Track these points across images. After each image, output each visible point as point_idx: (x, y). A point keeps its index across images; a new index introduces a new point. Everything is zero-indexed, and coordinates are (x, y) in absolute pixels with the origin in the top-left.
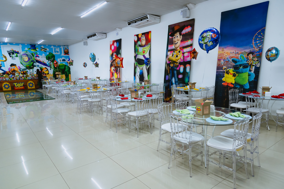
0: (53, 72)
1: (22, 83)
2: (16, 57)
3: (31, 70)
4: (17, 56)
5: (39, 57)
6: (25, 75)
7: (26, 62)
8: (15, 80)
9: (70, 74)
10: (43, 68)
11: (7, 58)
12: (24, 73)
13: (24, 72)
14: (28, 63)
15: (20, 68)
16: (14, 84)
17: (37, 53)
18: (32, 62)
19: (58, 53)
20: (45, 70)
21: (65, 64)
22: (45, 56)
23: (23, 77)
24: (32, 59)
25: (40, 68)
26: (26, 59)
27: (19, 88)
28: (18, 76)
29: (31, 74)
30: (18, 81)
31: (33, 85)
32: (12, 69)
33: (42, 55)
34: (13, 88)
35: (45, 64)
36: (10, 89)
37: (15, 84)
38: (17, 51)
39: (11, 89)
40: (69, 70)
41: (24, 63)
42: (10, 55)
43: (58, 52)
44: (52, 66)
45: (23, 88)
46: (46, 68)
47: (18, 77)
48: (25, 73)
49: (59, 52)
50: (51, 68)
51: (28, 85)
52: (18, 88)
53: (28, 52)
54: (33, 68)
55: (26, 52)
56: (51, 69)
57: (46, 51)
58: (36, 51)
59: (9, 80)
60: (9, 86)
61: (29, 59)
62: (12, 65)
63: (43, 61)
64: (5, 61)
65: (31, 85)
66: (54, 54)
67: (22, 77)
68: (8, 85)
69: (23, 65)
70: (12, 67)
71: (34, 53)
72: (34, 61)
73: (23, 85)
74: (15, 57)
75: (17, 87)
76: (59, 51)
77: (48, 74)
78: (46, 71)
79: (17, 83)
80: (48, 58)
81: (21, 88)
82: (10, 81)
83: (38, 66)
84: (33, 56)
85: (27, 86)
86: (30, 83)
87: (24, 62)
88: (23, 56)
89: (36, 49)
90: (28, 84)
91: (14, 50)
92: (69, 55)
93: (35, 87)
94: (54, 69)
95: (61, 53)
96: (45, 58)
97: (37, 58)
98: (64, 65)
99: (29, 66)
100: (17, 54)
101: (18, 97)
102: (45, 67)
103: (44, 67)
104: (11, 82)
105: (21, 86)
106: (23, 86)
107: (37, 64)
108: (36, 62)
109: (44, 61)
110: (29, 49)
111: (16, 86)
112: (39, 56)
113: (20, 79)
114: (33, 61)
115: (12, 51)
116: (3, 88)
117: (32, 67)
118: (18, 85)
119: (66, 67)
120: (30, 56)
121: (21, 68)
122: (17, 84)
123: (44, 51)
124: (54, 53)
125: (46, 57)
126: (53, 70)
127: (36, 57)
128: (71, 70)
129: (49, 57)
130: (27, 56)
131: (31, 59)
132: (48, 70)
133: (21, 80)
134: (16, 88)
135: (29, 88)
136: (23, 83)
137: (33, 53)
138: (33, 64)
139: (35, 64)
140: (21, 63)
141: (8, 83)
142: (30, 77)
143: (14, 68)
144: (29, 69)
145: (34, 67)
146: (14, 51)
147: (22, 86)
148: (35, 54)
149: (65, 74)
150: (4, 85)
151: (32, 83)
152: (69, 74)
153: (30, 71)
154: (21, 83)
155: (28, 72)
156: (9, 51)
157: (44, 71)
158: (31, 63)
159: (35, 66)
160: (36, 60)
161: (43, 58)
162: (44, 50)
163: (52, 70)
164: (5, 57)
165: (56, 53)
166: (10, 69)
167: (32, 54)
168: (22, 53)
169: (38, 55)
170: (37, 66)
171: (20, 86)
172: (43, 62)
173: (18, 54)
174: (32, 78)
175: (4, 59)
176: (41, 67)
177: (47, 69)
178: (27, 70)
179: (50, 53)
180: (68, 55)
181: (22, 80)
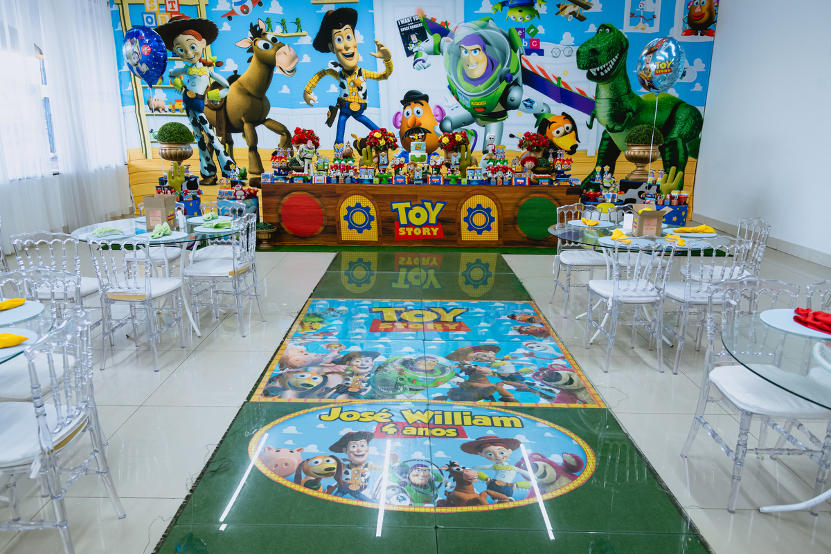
0: (601, 144)
1: (433, 207)
2: (435, 54)
3: (493, 127)
4: (437, 50)
5: (541, 53)
6: (455, 158)
7: (476, 82)
8: (403, 183)
9: (696, 155)
10: (550, 120)
11: (392, 59)
12: (453, 146)
13: (452, 138)
14: (482, 88)
15: (443, 113)
16: (395, 206)
17: (536, 31)
18: (504, 84)
19: (651, 25)
20: (562, 130)
21: (677, 96)
22: (575, 49)
23: (444, 170)
24: (502, 67)
25: (536, 115)
26: (477, 63)
27: (417, 232)
28: (422, 159)
29: (490, 148)
30: (416, 192)
31: (492, 219)
32: (410, 121)
33: (558, 43)
34: (389, 225)
35: (565, 96)
36: (372, 234)
37: (401, 207)
38: (439, 22)
39: (379, 236)
40: (691, 133)
41: (465, 88)
42: (406, 46)
43: (650, 18)
44: (603, 108)
45: (435, 231)
46: (567, 117)
47: (420, 165)
48: (460, 144)
49: (657, 21)
50: (593, 117)
51: (466, 219)
52: (410, 230)
53: (491, 24)
54: (503, 115)
55: (484, 27)
56: (590, 127)
57: (582, 18)
58: (532, 17)
59: (371, 181)
60: (372, 218)
61: (492, 64)
62: (413, 98)
63: (558, 79)
64: (384, 77)
65: (479, 219)
66: (623, 31)
67: (440, 167)
68: (368, 209)
69: (458, 99)
70: (408, 109)
71: (520, 33)
72: (514, 78)
73: (438, 219)
74: (429, 53)
75: (410, 225)
76: (658, 14)
77: (573, 149)
78: (565, 134)
79: (408, 205)
80: (589, 60)
81: (426, 231)
82: (376, 188)
83: (529, 103)
84: (514, 47)
85: (459, 224)
86: (474, 207)
87: (465, 84)
88: (463, 51)
89: (537, 7)
90: (464, 213)
91: (429, 17)
92: (712, 33)
93: (500, 236)
94: (610, 127)
95: (667, 22)
96: (574, 58)
97: (534, 59)
98: (672, 98)
99: (483, 103)
100: (437, 35)
101: (406, 281)
102: (564, 114)
103: (557, 109)
104: (383, 196)
105: (427, 224)
106: (440, 220)
107: (529, 92)
108: (525, 82)
109: (564, 79)
110: (499, 7)
111: (403, 221)
112: (543, 46)
113: (425, 180)
114: (507, 77)
115: (418, 22)
116: (340, 228)
117: (499, 108)
118: (412, 214)
119: (682, 115)
120: (497, 51)
121: (448, 114)
122: (407, 210)
123: (573, 14)
124: (627, 29)
125: (578, 53)
126: (604, 133)
127: (528, 52)
128: (704, 135)
129: (594, 52)
130: (484, 50)
131: (500, 66)
132: (574, 128)
133: (433, 184)
134: (402, 232)
135: (467, 235)
136: (439, 206)
137: (514, 31)
138: (506, 92)
139: (515, 94)
140: (450, 87)
141: (365, 202)
142: (480, 169)
143: (418, 113)
144: (484, 122)
145: (509, 112)
146: (426, 20)
147: (433, 221)
148: (522, 36)
149: (667, 155)
150: (349, 209)
151: (489, 210)
152: (690, 159)
153: (488, 136)
154: (428, 205)
155: (475, 134)
156: (406, 25)
157: (554, 133)
158: (496, 86)
159: (516, 107)
160: (524, 70)
161: (562, 59)
162: (577, 8)
163: (599, 128)
164: (386, 56)
165: (641, 25)
166: (400, 118)
167: (510, 38)
168: (461, 29)
169: (538, 41)
170: (522, 106)
171: (422, 221)
172: (555, 82)
173: (444, 38)
174: (490, 175)
175: (381, 68)
176: (545, 110)
177: (570, 125)
178: (474, 126)
179: (603, 27)
180: (706, 39)
181: (438, 184)
